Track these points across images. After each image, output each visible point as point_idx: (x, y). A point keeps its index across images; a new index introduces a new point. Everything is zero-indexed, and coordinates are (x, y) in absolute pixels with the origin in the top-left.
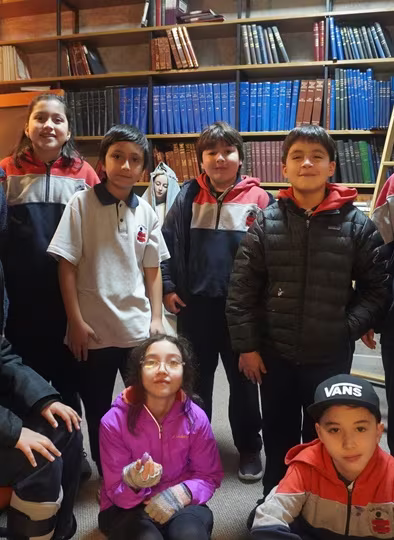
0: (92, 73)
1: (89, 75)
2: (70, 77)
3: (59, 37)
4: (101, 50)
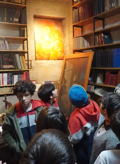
0: (105, 44)
1: (104, 45)
2: (98, 46)
3: (94, 32)
4: (112, 33)
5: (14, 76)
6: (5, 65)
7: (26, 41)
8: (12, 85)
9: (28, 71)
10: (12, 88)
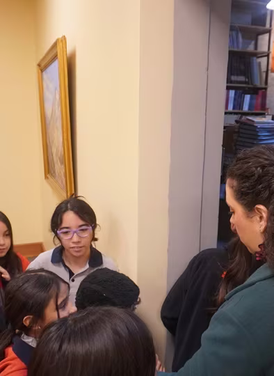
5: (246, 96)
6: (234, 75)
7: (268, 34)
8: (240, 111)
9: (266, 89)
10: (240, 116)
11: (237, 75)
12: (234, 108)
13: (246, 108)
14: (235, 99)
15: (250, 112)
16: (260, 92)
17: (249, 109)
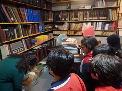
11: (103, 17)
12: (101, 29)
13: (106, 29)
14: (102, 26)
15: (108, 30)
16: (114, 22)
17: (108, 29)
